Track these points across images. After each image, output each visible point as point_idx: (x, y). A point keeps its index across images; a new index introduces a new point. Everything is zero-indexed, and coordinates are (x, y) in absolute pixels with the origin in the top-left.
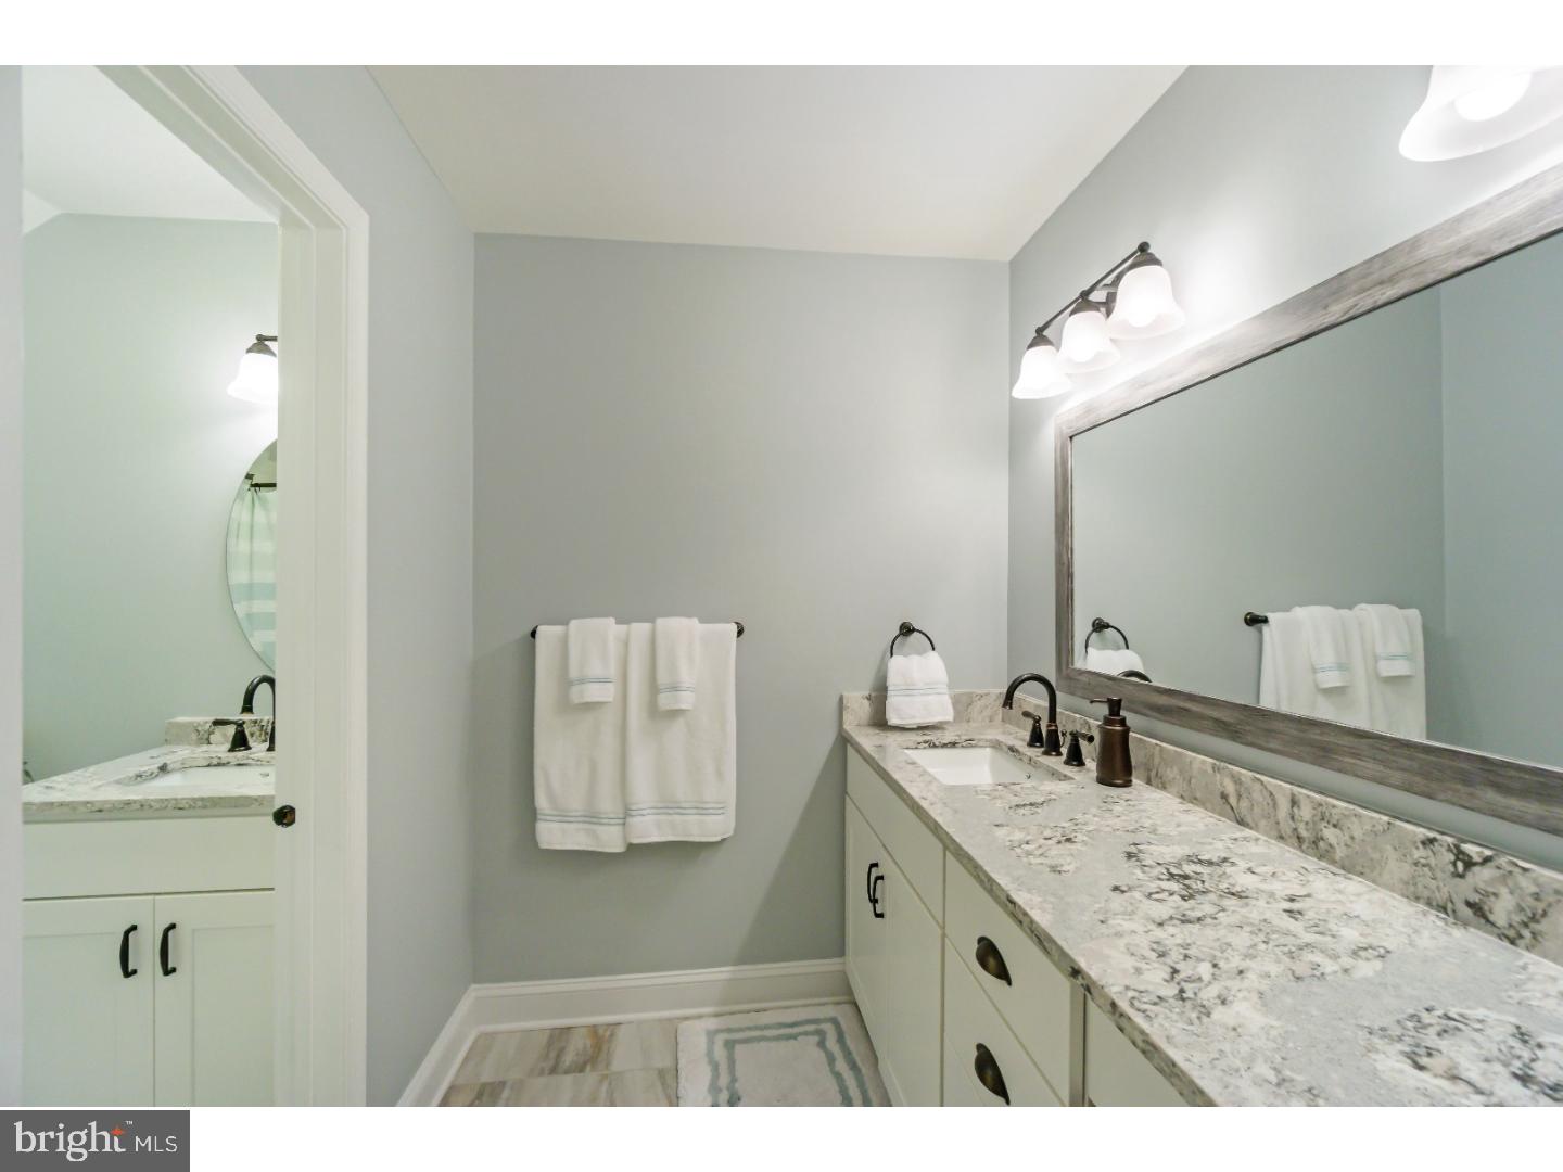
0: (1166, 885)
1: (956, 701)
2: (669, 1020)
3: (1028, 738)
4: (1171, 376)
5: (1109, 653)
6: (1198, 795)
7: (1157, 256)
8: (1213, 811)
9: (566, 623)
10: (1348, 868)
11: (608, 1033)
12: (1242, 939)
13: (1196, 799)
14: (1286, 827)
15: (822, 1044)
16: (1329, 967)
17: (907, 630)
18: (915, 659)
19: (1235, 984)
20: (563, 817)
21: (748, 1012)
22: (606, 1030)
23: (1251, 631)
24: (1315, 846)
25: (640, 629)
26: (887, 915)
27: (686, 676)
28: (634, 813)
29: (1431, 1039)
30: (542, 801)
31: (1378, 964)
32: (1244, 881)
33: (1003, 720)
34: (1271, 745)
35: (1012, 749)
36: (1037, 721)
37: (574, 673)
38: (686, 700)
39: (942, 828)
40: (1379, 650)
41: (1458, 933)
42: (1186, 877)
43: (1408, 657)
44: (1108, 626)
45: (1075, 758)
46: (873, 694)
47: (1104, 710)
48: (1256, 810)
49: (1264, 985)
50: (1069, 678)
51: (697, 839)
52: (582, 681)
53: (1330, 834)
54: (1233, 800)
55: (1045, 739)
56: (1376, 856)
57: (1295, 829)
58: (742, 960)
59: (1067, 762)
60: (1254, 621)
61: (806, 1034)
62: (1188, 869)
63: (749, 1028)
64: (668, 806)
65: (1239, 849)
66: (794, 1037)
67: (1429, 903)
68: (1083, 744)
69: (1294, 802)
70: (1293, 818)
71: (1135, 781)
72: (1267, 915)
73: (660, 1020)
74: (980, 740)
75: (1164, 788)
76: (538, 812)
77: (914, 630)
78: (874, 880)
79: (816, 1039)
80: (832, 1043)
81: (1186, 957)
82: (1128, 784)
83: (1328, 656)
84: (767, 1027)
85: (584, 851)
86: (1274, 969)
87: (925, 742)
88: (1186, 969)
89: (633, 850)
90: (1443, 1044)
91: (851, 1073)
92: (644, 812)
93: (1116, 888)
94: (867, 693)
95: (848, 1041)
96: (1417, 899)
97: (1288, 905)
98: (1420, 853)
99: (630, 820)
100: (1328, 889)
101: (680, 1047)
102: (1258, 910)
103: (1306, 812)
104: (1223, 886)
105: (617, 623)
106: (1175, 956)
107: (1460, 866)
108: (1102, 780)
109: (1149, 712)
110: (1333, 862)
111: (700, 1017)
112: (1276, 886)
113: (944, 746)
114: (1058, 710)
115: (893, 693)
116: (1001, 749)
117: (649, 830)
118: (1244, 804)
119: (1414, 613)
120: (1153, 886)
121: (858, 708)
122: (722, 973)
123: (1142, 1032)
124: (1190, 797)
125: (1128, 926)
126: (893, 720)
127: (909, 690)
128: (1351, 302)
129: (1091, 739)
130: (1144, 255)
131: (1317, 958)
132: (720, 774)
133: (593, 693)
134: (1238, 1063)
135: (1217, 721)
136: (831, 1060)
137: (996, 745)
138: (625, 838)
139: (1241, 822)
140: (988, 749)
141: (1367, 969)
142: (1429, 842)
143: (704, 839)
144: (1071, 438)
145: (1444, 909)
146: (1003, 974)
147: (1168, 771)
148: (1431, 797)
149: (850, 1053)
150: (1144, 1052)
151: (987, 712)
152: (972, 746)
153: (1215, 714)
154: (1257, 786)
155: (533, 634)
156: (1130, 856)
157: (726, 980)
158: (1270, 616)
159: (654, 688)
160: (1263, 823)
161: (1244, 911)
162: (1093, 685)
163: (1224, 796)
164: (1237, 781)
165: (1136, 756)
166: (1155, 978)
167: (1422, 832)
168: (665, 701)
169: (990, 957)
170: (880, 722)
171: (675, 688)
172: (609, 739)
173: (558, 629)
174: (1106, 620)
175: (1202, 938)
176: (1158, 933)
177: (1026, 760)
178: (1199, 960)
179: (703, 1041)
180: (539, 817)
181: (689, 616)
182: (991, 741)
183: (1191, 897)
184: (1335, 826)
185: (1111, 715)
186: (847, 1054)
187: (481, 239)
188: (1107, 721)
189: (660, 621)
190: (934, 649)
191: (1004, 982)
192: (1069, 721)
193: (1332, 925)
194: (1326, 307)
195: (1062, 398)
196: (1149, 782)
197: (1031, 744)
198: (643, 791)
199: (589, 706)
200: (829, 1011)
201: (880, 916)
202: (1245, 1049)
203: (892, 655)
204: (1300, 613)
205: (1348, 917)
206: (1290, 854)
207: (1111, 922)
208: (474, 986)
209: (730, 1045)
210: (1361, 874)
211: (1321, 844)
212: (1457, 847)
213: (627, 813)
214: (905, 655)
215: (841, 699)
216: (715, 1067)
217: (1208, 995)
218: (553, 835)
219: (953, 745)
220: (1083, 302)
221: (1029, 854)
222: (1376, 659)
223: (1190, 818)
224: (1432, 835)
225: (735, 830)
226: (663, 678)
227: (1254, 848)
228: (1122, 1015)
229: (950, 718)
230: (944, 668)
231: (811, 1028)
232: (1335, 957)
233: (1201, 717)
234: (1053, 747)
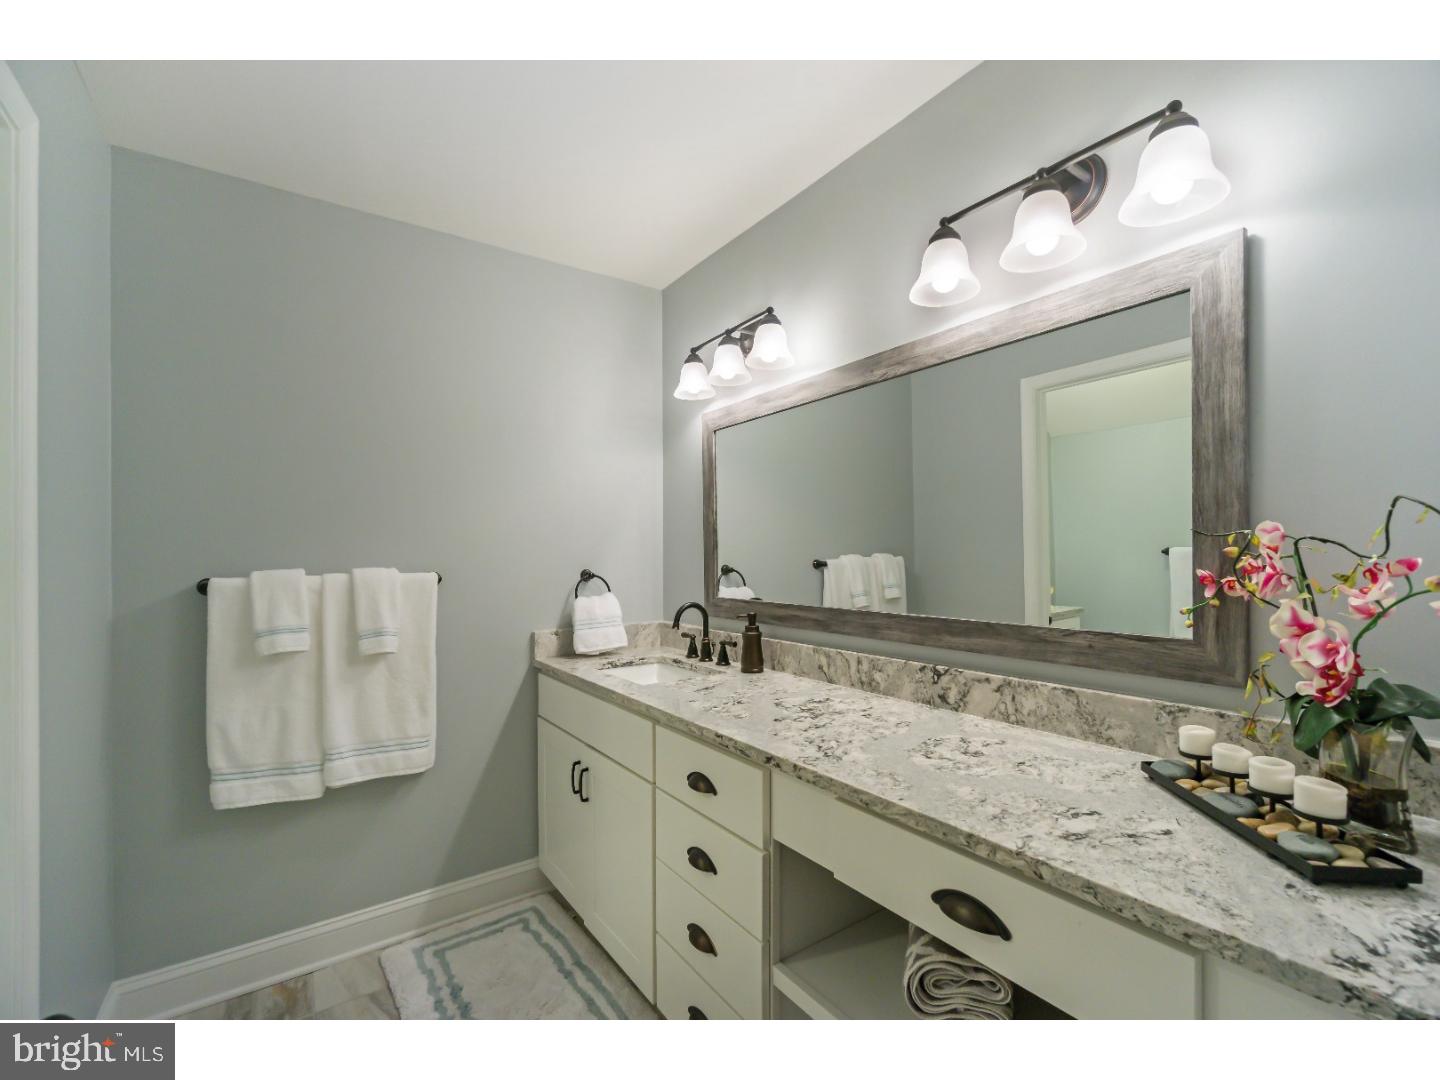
0: (802, 714)
1: (628, 630)
2: (369, 954)
3: (686, 653)
4: (785, 398)
5: (734, 589)
6: (805, 670)
7: (779, 318)
8: (814, 678)
9: (246, 575)
10: (887, 693)
11: (300, 985)
12: (846, 730)
13: (804, 673)
14: (855, 678)
15: (526, 928)
16: (887, 732)
17: (587, 576)
18: (596, 599)
19: (849, 746)
20: (247, 773)
21: (451, 924)
22: (296, 982)
23: (816, 572)
24: (870, 685)
25: (336, 581)
26: (592, 797)
27: (389, 622)
28: (334, 757)
29: (932, 748)
30: (217, 760)
31: (907, 728)
32: (840, 707)
33: (662, 644)
34: (846, 631)
35: (675, 661)
36: (693, 639)
37: (260, 624)
38: (390, 644)
39: (654, 709)
40: (885, 583)
41: (936, 711)
42: (810, 710)
43: (899, 586)
44: (732, 570)
45: (724, 660)
46: (560, 631)
47: (743, 624)
48: (839, 671)
49: (861, 744)
50: (716, 606)
51: (402, 773)
52: (273, 632)
53: (878, 676)
54: (825, 669)
55: (701, 651)
56: (899, 683)
57: (860, 678)
58: (441, 880)
59: (718, 664)
60: (820, 565)
61: (510, 925)
62: (810, 706)
63: (457, 936)
64: (370, 746)
65: (834, 693)
66: (501, 930)
67: (923, 702)
68: (728, 648)
69: (859, 662)
70: (858, 672)
71: (765, 669)
72: (855, 718)
73: (359, 957)
74: (649, 658)
75: (783, 670)
76: (213, 772)
77: (594, 576)
78: (579, 775)
79: (521, 926)
80: (535, 925)
81: (823, 741)
82: (761, 671)
83: (859, 588)
84: (471, 931)
85: (275, 804)
86: (864, 738)
87: (609, 663)
88: (825, 746)
89: (331, 793)
90: (936, 749)
91: (557, 941)
92: (344, 756)
93: (776, 720)
94: (555, 630)
95: (549, 919)
96: (918, 701)
97: (863, 713)
98: (919, 675)
99: (328, 765)
100: (880, 704)
101: (387, 970)
102: (851, 717)
103: (865, 666)
104: (831, 710)
105: (308, 573)
106: (818, 742)
107: (936, 677)
108: (745, 670)
109: (773, 621)
110: (879, 692)
111: (400, 942)
112: (855, 706)
113: (624, 665)
114: (710, 630)
115: (580, 627)
116: (667, 663)
117: (350, 771)
118: (832, 669)
119: (900, 559)
120: (795, 716)
121: (548, 644)
122: (422, 897)
123: (813, 772)
124: (800, 673)
125: (789, 734)
126: (580, 648)
127: (592, 624)
128: (884, 371)
129: (735, 645)
130: (770, 316)
131: (881, 730)
132: (423, 711)
133: (286, 643)
134: (859, 772)
135: (816, 620)
136: (537, 936)
137: (662, 661)
138: (323, 782)
139: (831, 681)
140: (655, 665)
141: (903, 730)
142: (922, 669)
143: (409, 772)
144: (715, 432)
145: (929, 703)
146: (710, 789)
147: (786, 659)
148: (922, 644)
149: (552, 928)
150: (814, 783)
151: (650, 640)
152: (643, 664)
153: (814, 616)
154: (839, 657)
155: (202, 588)
156: (777, 705)
157: (430, 901)
158: (829, 562)
159: (352, 634)
160: (843, 679)
161: (844, 719)
162: (734, 608)
163: (820, 667)
164: (828, 656)
165: (766, 654)
166: (811, 751)
167: (919, 665)
168: (367, 646)
169: (700, 782)
170: (567, 651)
171: (379, 634)
172: (302, 688)
173: (238, 582)
174: (731, 566)
175: (828, 732)
176: (805, 734)
177: (688, 667)
178: (830, 741)
179: (412, 961)
180: (213, 778)
181: (388, 567)
182: (657, 658)
183: (816, 717)
184: (880, 671)
185: (750, 624)
186: (551, 929)
187: (118, 153)
188: (748, 629)
189: (358, 572)
190: (609, 590)
191: (711, 795)
192: (718, 635)
193: (885, 717)
194: (872, 371)
195: (707, 402)
196: (773, 668)
197: (689, 656)
198: (342, 733)
199: (277, 658)
200: (528, 904)
201: (586, 800)
202: (861, 767)
203: (576, 597)
204: (844, 559)
205: (891, 713)
206: (858, 693)
207: (780, 734)
208: (116, 983)
209: (439, 954)
210: (893, 695)
211: (874, 684)
212: (934, 668)
213: (325, 757)
214: (588, 596)
215: (533, 636)
216: (430, 974)
217: (838, 752)
218: (231, 793)
219: (630, 664)
220: (727, 338)
221: (718, 712)
222: (883, 588)
223: (802, 683)
224: (923, 664)
225: (436, 762)
226: (364, 623)
227: (841, 692)
228: (800, 769)
229: (625, 643)
230: (618, 604)
231: (515, 919)
232: (888, 728)
233: (805, 619)
234: (707, 655)
